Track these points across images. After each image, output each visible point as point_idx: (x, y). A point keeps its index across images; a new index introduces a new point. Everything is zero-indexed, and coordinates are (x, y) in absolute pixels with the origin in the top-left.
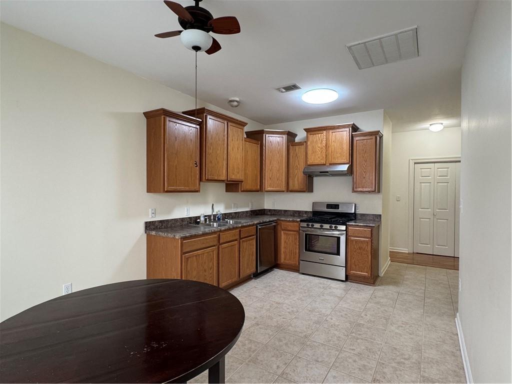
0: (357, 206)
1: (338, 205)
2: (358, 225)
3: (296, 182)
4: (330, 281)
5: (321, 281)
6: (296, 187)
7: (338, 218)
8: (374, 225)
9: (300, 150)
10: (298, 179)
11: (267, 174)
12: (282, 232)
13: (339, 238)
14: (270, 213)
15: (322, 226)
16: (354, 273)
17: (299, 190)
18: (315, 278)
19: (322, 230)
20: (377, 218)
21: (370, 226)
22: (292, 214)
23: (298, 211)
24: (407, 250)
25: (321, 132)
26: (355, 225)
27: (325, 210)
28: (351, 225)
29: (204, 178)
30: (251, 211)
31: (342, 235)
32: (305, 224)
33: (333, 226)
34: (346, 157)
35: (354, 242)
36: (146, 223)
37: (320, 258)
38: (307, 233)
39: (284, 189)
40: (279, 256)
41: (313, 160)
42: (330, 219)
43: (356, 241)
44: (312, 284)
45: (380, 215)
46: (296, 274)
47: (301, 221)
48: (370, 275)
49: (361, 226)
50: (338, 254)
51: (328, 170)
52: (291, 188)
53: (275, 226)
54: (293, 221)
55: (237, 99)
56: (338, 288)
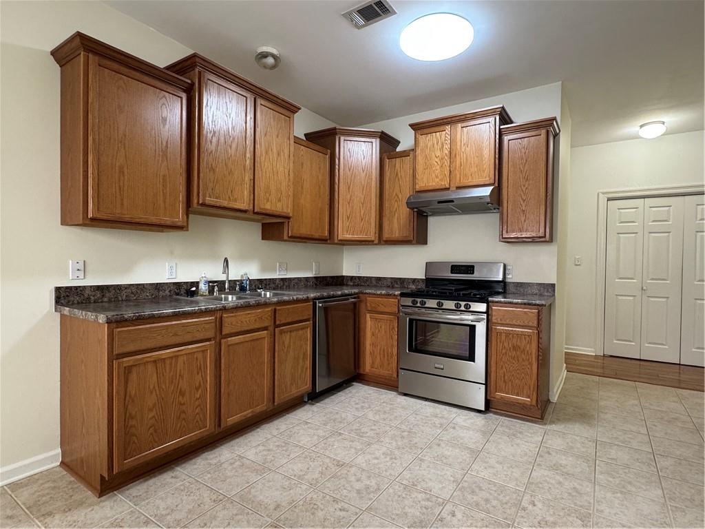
0: (508, 267)
1: (473, 267)
2: (510, 303)
3: (396, 225)
4: (455, 410)
5: (438, 411)
6: (396, 234)
7: (473, 291)
8: (543, 302)
9: (402, 166)
10: (399, 219)
11: (342, 210)
12: (368, 315)
13: (473, 328)
14: (352, 284)
15: (440, 304)
16: (502, 397)
17: (400, 239)
18: (427, 403)
19: (440, 311)
20: (548, 291)
21: (535, 305)
22: (389, 284)
23: (400, 279)
24: (593, 349)
25: (441, 128)
26: (505, 303)
27: (449, 275)
28: (497, 302)
29: (195, 201)
30: (316, 278)
31: (479, 321)
32: (408, 301)
33: (463, 303)
34: (488, 173)
35: (503, 338)
36: (58, 289)
37: (437, 366)
38: (412, 317)
39: (372, 235)
40: (362, 359)
41: (425, 180)
42: (456, 290)
43: (508, 334)
44: (418, 417)
45: (553, 286)
46: (391, 395)
47: (402, 295)
48: (534, 403)
49: (516, 304)
50: (471, 358)
51: (453, 196)
52: (386, 236)
53: (355, 304)
54: (388, 295)
55: (274, 51)
56: (469, 426)
